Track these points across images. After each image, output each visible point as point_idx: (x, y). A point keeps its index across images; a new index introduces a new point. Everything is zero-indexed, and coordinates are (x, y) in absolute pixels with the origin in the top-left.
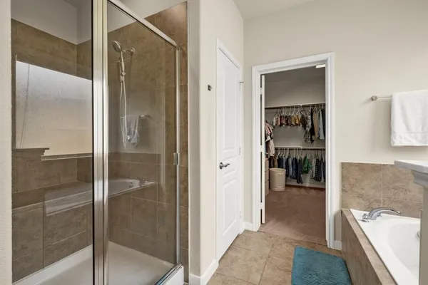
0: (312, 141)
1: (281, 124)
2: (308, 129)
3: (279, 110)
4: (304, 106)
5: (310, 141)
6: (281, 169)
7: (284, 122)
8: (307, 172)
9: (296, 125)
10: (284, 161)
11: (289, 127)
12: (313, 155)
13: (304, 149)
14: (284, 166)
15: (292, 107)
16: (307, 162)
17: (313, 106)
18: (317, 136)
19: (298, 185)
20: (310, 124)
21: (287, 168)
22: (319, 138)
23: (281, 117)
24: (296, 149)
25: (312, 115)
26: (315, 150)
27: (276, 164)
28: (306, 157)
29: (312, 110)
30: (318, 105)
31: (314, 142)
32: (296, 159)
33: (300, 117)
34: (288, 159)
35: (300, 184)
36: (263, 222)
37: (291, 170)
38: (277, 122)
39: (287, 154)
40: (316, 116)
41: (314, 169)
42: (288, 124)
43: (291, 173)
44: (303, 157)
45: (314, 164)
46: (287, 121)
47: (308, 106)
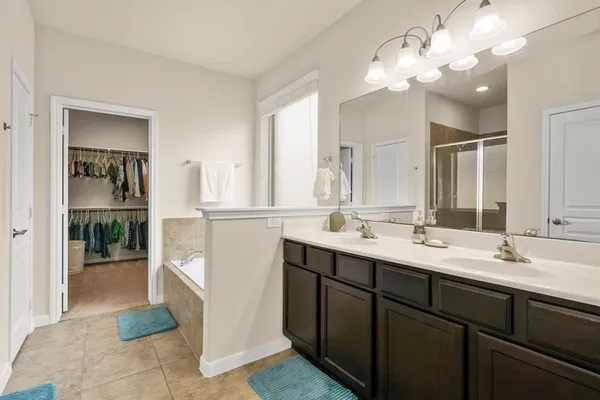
0: (124, 199)
1: (77, 174)
2: (120, 183)
4: (113, 152)
5: (122, 199)
6: (76, 241)
7: (81, 170)
8: (116, 241)
9: (101, 176)
10: (82, 229)
11: (88, 179)
12: (125, 217)
13: (112, 210)
14: (82, 236)
15: (95, 151)
16: (117, 227)
17: (126, 153)
18: (131, 192)
19: (103, 260)
20: (122, 176)
21: (87, 238)
22: (133, 195)
23: (76, 163)
24: (101, 211)
25: (125, 165)
26: (128, 210)
28: (115, 221)
29: (124, 158)
30: (132, 153)
31: (127, 200)
32: (100, 225)
33: (107, 166)
34: (87, 227)
35: (107, 259)
36: (66, 309)
37: (93, 239)
39: (87, 217)
40: (129, 166)
41: (127, 236)
42: (88, 175)
43: (92, 246)
44: (110, 221)
45: (127, 229)
46: (86, 170)
47: (119, 153)
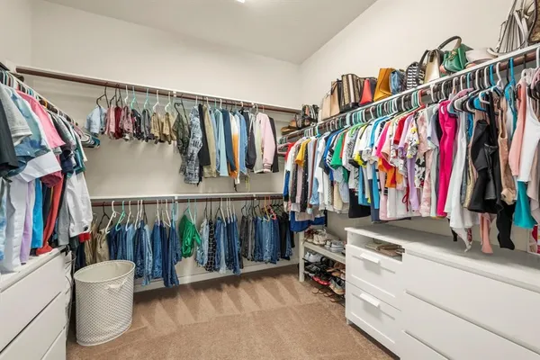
1: (119, 133)
2: (194, 150)
3: (111, 92)
4: (181, 96)
5: (197, 180)
6: (118, 263)
7: (127, 125)
8: (187, 254)
9: (163, 138)
10: (130, 238)
11: (143, 143)
12: (201, 212)
13: (182, 201)
14: (130, 251)
16: (190, 232)
17: (203, 99)
18: (214, 168)
20: (199, 136)
21: (139, 256)
22: (216, 173)
23: (118, 110)
24: (162, 201)
25: (202, 116)
26: (207, 200)
27: (103, 248)
28: (184, 219)
29: (200, 107)
30: (211, 100)
32: (162, 228)
33: (173, 120)
34: (139, 232)
37: (149, 258)
38: (105, 122)
39: (139, 215)
40: (209, 120)
42: (139, 135)
43: (148, 268)
44: (177, 218)
46: (137, 125)
47: (191, 97)
